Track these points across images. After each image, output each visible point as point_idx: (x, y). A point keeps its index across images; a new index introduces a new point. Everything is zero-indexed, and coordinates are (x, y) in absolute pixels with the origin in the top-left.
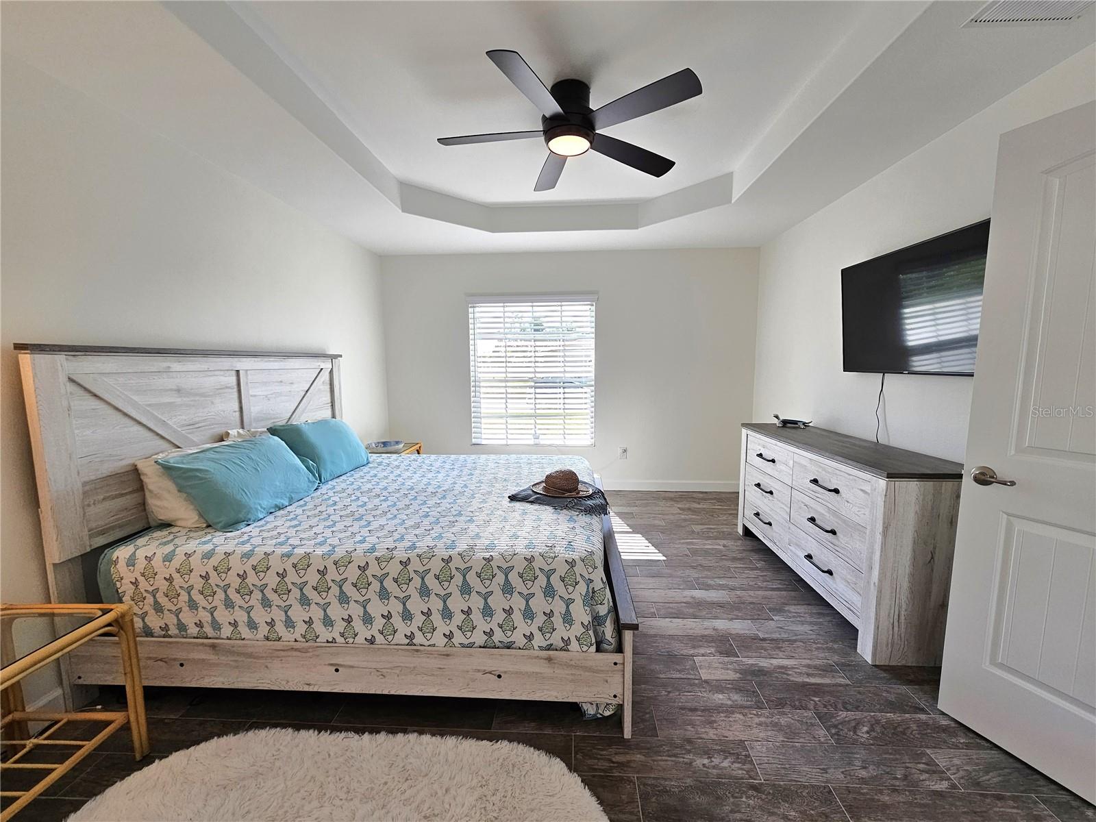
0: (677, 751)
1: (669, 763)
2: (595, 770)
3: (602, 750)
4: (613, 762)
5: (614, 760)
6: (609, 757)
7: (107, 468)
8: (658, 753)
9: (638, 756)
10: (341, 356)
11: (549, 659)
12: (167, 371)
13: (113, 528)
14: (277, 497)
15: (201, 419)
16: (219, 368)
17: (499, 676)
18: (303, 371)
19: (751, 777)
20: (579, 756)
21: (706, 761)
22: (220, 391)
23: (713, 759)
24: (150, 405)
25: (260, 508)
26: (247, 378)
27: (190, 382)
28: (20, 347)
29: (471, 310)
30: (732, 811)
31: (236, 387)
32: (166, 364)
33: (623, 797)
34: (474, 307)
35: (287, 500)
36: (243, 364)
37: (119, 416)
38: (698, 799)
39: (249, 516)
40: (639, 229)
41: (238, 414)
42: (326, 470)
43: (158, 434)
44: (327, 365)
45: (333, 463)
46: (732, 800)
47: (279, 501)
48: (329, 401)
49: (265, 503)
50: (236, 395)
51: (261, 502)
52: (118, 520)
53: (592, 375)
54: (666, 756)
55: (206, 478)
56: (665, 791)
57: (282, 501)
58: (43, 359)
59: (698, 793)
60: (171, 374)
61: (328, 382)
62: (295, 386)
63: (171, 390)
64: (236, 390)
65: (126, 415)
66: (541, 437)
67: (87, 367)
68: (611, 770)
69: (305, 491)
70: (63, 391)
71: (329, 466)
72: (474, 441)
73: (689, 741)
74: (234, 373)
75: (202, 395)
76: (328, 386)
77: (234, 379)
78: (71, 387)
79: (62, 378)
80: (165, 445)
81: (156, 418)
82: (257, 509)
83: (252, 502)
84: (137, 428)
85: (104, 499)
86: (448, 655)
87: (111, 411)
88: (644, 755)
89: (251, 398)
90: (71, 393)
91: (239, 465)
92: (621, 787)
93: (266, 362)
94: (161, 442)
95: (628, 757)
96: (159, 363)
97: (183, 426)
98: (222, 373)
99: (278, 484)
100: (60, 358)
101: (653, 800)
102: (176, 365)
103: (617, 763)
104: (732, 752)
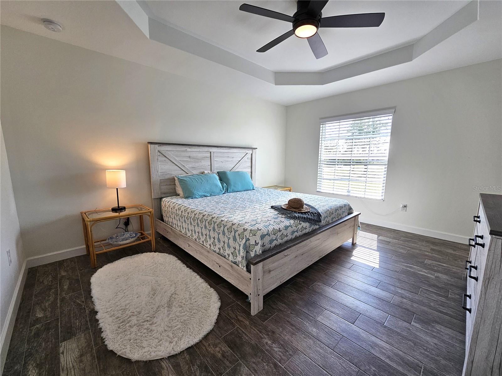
0: (264, 331)
1: (255, 332)
2: (228, 315)
3: (239, 312)
4: (237, 317)
5: (238, 317)
6: (238, 315)
7: (167, 177)
8: (255, 326)
9: (248, 322)
10: (257, 148)
11: (232, 266)
12: (186, 151)
13: (167, 193)
14: (206, 193)
15: (196, 166)
16: (204, 151)
17: (220, 266)
18: (239, 154)
19: (280, 361)
20: (229, 309)
21: (269, 342)
22: (204, 158)
23: (273, 344)
24: (180, 161)
25: (197, 194)
26: (214, 155)
27: (193, 155)
28: (149, 143)
29: (321, 126)
30: (254, 363)
31: (210, 157)
32: (185, 149)
33: (226, 328)
34: (323, 124)
35: (210, 195)
36: (213, 150)
37: (172, 163)
38: (248, 349)
39: (193, 196)
40: (413, 61)
41: (210, 166)
42: (230, 188)
43: (182, 169)
44: (250, 152)
45: (234, 186)
46: (260, 360)
47: (206, 194)
48: (250, 166)
49: (200, 194)
50: (210, 160)
51: (198, 193)
52: (169, 191)
53: (387, 159)
54: (257, 330)
55: (185, 183)
56: (240, 338)
57: (207, 194)
58: (153, 146)
59: (250, 347)
60: (188, 152)
61: (250, 158)
62: (234, 159)
63: (187, 157)
64: (210, 158)
65: (173, 163)
66: (351, 192)
67: (163, 148)
68: (233, 319)
69: (217, 193)
70: (157, 154)
71: (232, 187)
72: (318, 190)
73: (273, 332)
74: (210, 153)
75: (198, 159)
76: (250, 160)
77: (209, 154)
78: (159, 154)
79: (157, 151)
80: (184, 173)
81: (182, 165)
82: (196, 195)
83: (195, 192)
84: (176, 167)
85: (166, 185)
86: (209, 252)
87: (170, 161)
88: (249, 323)
89: (215, 162)
90: (159, 155)
91: (197, 181)
92: (229, 325)
93: (222, 149)
94: (183, 172)
95: (244, 320)
96: (184, 148)
97: (190, 168)
98: (205, 152)
99: (207, 188)
100: (156, 146)
101: (233, 336)
102: (189, 149)
103: (238, 318)
104: (286, 349)
